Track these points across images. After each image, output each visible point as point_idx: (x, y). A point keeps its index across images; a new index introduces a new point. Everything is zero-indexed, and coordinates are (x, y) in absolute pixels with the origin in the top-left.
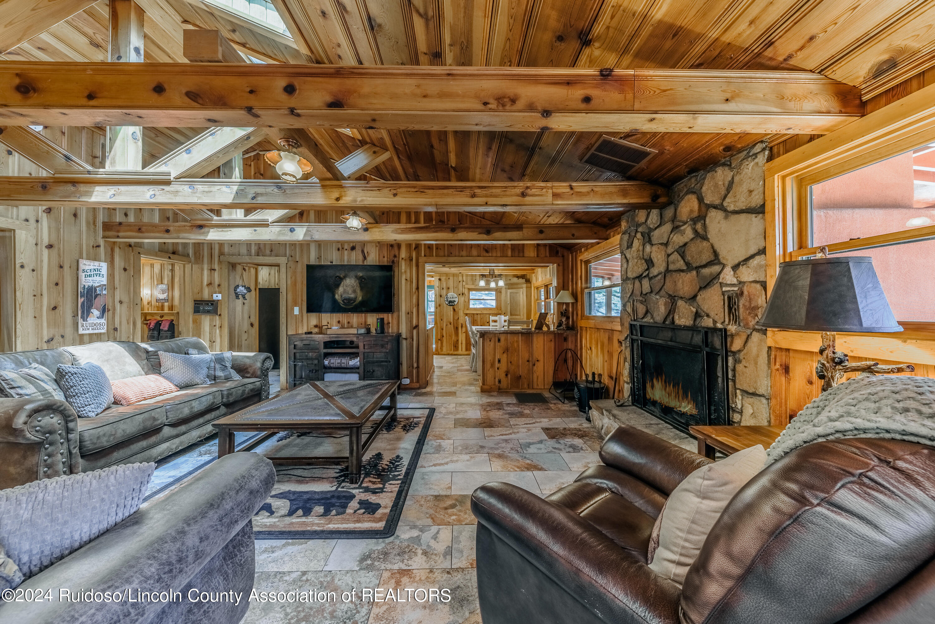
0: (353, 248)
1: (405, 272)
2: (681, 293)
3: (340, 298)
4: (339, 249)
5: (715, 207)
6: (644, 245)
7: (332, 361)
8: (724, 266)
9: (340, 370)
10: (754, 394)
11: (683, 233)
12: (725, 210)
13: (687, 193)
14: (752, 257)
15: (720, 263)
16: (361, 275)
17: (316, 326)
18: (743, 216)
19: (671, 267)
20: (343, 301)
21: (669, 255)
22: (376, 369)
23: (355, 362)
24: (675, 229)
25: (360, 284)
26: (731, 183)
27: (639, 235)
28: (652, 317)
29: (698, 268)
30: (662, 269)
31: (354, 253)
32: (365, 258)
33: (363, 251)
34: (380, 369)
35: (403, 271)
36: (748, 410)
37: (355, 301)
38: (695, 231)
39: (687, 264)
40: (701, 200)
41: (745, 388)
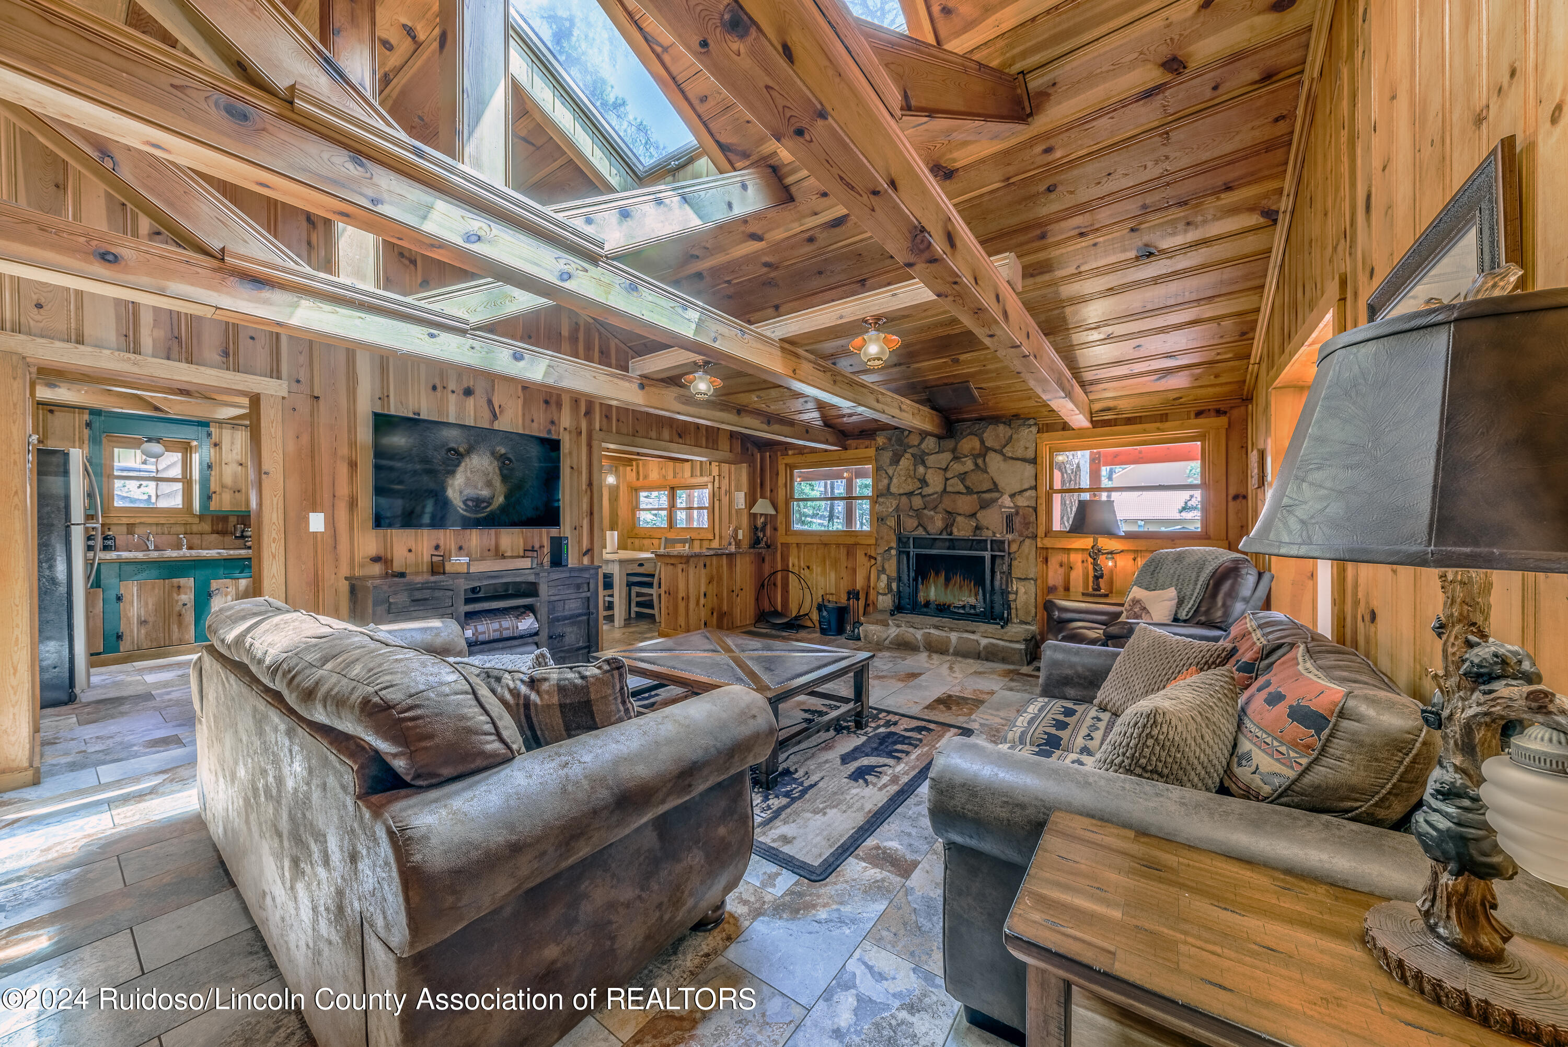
0: (468, 392)
1: (570, 453)
2: (961, 511)
3: (457, 495)
4: (434, 388)
5: (995, 451)
6: (915, 465)
7: (481, 628)
8: (1002, 494)
9: (500, 645)
10: (1026, 579)
11: (964, 464)
12: (1004, 455)
13: (971, 434)
14: (1026, 490)
15: (998, 491)
16: (503, 451)
17: (376, 559)
18: (1019, 462)
19: (949, 489)
20: (465, 502)
21: (947, 479)
22: (568, 629)
23: (527, 624)
24: (956, 458)
25: (500, 469)
26: (1011, 437)
27: (908, 456)
28: (925, 529)
29: (978, 493)
30: (939, 488)
31: (471, 401)
32: (495, 416)
33: (490, 402)
34: (575, 628)
35: (567, 451)
36: (1022, 590)
37: (490, 504)
38: (976, 465)
39: (967, 488)
40: (982, 442)
41: (1019, 576)
